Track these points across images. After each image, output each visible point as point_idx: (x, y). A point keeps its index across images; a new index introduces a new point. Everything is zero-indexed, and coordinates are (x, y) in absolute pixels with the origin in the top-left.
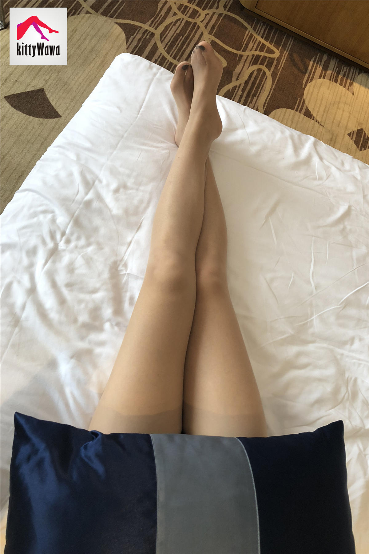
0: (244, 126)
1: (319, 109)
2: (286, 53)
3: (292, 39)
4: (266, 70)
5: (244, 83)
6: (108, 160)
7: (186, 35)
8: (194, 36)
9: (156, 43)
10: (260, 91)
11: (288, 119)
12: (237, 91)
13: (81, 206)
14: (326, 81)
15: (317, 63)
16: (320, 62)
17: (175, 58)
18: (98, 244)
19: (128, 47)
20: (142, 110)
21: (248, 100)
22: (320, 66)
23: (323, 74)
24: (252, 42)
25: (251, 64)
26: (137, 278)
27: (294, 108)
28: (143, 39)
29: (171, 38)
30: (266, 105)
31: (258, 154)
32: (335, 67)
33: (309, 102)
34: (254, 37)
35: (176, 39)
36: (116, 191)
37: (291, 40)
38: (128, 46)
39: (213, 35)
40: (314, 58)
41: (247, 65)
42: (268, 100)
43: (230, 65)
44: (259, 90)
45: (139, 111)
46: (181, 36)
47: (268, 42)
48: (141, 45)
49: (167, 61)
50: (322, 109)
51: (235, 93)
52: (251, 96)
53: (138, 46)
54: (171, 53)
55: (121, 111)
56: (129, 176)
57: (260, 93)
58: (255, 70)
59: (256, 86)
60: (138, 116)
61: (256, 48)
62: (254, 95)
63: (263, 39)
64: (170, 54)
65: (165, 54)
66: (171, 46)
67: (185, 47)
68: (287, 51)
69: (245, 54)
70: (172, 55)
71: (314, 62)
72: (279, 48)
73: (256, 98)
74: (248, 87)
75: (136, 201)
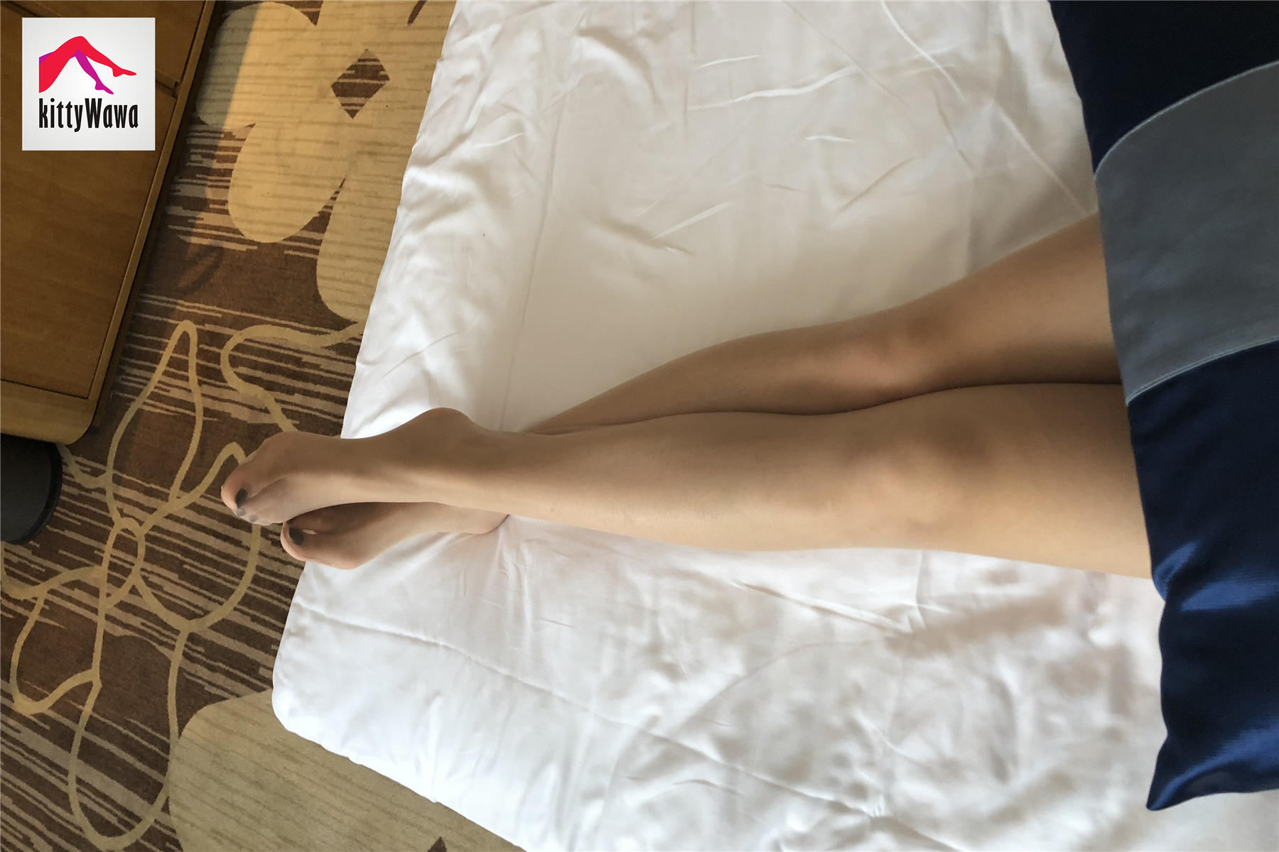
0: (414, 356)
1: (300, 199)
2: (182, 305)
3: (145, 298)
4: (230, 344)
5: (273, 392)
6: (585, 710)
7: (179, 556)
8: (178, 536)
9: (212, 628)
10: (284, 349)
11: (341, 269)
12: (296, 405)
13: (740, 767)
14: (231, 195)
15: (193, 226)
16: (190, 221)
17: (240, 574)
18: (845, 701)
19: (232, 693)
20: (423, 637)
21: (313, 375)
22: (199, 219)
23: (217, 207)
24: (168, 391)
25: (222, 384)
26: (925, 574)
27: (312, 259)
28: (208, 661)
29: (193, 591)
30: (316, 328)
31: (484, 303)
32: (195, 181)
33: (291, 226)
34: (156, 390)
35: (194, 578)
36: (672, 671)
37: (151, 299)
38: (230, 695)
39: (169, 489)
40: (182, 237)
41: (226, 394)
42: (302, 326)
43: (235, 436)
44: (284, 354)
45: (428, 644)
46: (185, 566)
47: (162, 355)
48: (224, 663)
49: (250, 593)
50: (301, 192)
51: (301, 410)
52: (302, 370)
53: (228, 671)
54: (229, 585)
55: (437, 693)
56: (621, 644)
57: (289, 349)
58: (235, 372)
59: (273, 362)
60: (441, 643)
61: (182, 379)
62: (298, 362)
63: (157, 366)
64: (234, 587)
65: (235, 599)
66: (212, 587)
67: (209, 552)
68: (176, 304)
69: (199, 402)
70: (234, 583)
71: (190, 234)
72: (172, 324)
73: (305, 355)
74: (281, 379)
75: (692, 613)
